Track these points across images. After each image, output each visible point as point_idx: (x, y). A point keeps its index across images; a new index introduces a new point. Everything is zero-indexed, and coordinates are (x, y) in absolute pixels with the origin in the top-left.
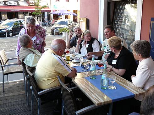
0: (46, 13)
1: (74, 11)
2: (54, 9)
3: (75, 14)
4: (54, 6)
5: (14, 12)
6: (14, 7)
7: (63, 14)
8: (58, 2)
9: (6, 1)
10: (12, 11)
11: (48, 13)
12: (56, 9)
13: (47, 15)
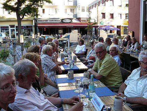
0: (94, 29)
1: (118, 27)
2: (101, 25)
3: (119, 30)
4: (101, 22)
5: (68, 28)
6: (69, 24)
7: (108, 29)
8: (104, 19)
9: (63, 19)
10: (68, 27)
11: (95, 28)
12: (102, 25)
13: (94, 30)
